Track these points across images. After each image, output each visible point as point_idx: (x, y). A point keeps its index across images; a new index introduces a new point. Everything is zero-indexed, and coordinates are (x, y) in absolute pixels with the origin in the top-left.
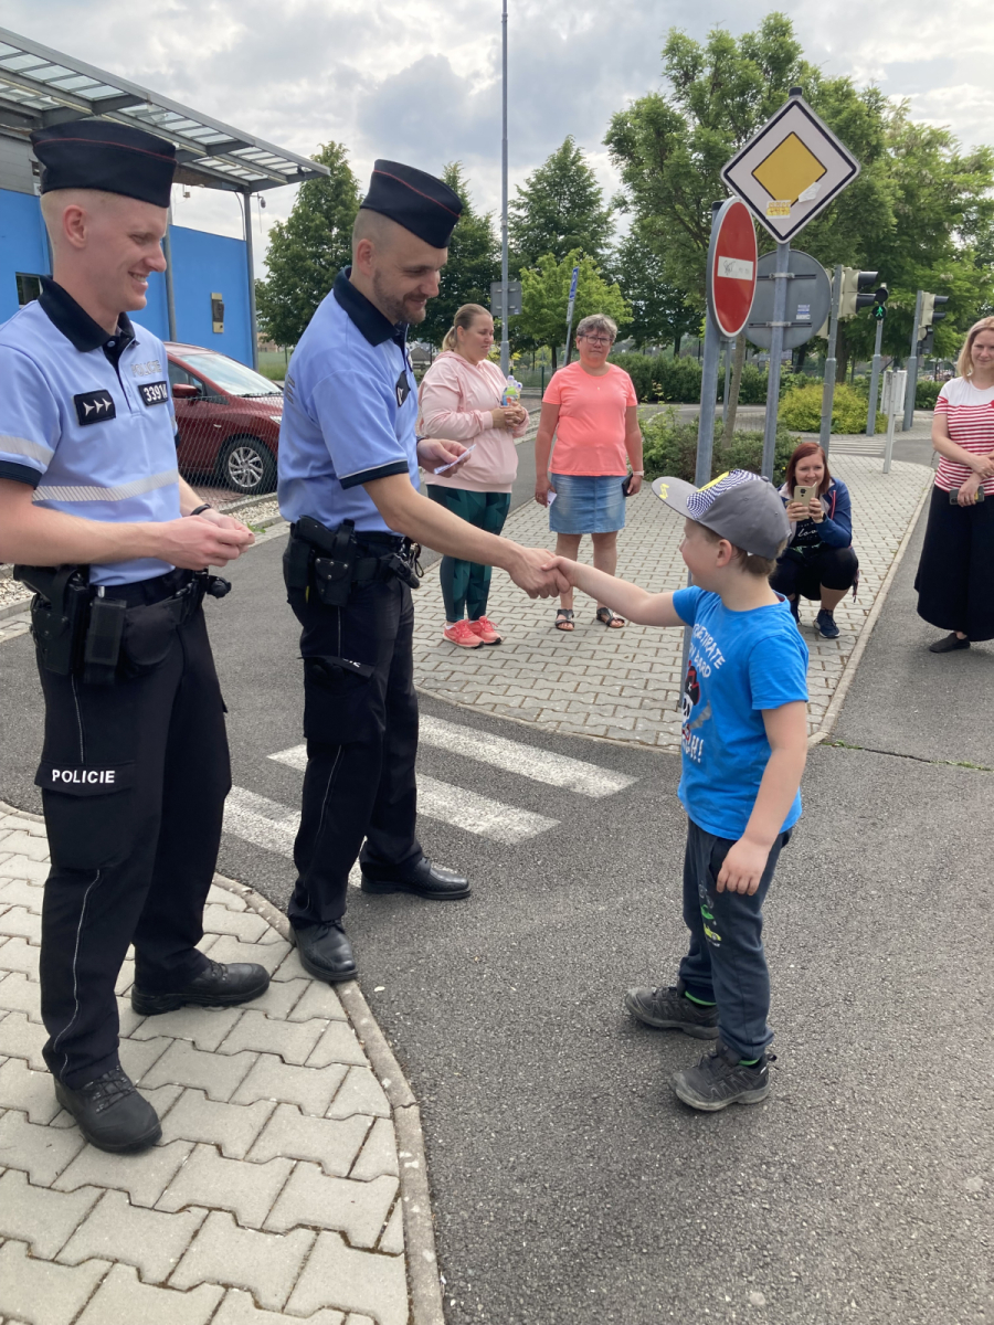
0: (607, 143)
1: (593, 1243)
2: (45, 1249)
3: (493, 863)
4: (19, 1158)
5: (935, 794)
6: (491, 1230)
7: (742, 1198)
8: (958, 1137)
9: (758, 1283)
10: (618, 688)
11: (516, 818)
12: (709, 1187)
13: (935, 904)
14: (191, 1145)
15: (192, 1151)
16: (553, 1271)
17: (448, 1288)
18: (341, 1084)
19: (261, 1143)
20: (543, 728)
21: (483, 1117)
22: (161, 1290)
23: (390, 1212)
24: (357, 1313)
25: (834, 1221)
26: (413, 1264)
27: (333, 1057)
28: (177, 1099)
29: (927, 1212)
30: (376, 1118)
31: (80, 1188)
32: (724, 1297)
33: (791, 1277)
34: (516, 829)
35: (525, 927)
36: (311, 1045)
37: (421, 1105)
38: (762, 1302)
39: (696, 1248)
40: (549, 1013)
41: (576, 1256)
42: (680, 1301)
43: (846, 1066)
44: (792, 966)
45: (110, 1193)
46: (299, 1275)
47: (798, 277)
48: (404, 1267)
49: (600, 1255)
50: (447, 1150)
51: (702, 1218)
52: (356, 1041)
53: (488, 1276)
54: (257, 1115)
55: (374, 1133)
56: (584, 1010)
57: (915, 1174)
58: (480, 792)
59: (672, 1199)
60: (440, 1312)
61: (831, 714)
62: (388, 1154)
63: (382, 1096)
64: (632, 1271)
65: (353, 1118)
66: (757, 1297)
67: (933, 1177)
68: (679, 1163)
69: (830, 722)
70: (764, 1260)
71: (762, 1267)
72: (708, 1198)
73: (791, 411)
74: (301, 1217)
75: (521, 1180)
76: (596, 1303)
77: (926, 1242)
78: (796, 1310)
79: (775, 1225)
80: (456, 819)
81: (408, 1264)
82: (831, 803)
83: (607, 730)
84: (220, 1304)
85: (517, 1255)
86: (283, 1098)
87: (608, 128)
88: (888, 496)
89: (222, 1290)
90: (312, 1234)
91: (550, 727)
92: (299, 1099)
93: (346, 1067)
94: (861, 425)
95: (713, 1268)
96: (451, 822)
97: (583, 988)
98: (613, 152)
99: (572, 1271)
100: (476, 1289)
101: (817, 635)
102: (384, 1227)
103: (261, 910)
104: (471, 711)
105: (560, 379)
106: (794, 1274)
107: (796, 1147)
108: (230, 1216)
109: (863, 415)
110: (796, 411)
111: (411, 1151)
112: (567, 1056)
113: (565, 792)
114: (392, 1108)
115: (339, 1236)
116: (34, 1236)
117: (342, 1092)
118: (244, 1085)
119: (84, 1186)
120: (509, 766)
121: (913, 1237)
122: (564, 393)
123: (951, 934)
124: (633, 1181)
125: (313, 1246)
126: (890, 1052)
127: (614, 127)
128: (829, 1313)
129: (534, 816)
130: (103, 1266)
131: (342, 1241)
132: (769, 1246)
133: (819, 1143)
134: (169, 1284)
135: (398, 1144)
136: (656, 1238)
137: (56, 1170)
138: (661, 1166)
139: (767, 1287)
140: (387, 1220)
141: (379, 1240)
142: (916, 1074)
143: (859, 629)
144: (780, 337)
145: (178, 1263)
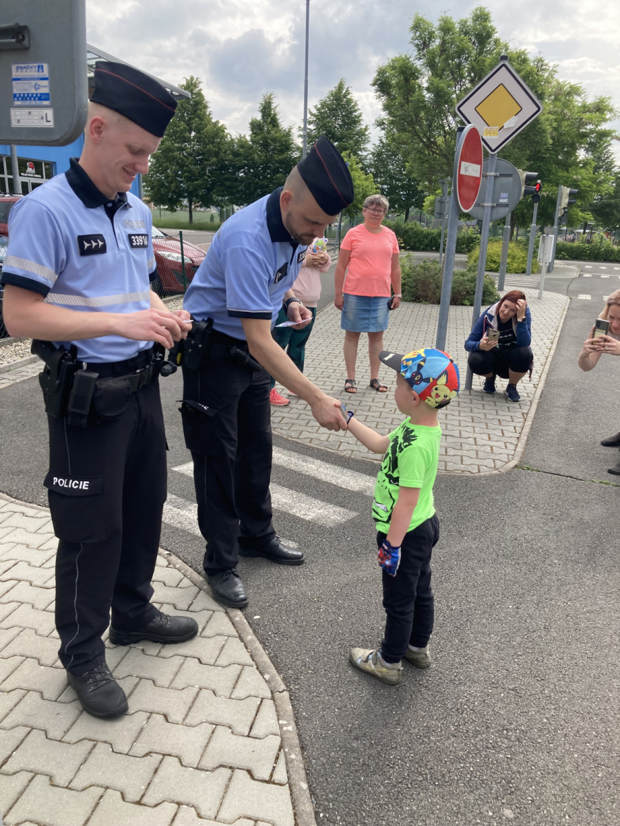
0: (374, 85)
1: (405, 778)
2: (61, 780)
3: (320, 539)
4: (40, 722)
5: (588, 501)
6: (341, 769)
7: (494, 751)
9: (508, 804)
11: (331, 511)
12: (473, 744)
13: (594, 569)
14: (148, 714)
15: (149, 718)
16: (381, 796)
17: (317, 806)
18: (239, 677)
19: (191, 714)
20: (342, 454)
21: (329, 699)
22: (138, 806)
23: (277, 758)
24: (262, 821)
25: (551, 766)
26: (294, 790)
27: (232, 660)
28: (136, 685)
29: (606, 761)
30: (262, 699)
31: (80, 741)
32: (488, 812)
33: (528, 800)
34: (332, 517)
35: (344, 579)
36: (217, 652)
37: (290, 691)
38: (512, 816)
39: (468, 782)
40: (364, 634)
41: (395, 786)
42: (461, 815)
43: (549, 669)
44: (510, 606)
45: (100, 745)
46: (224, 797)
47: (501, 175)
48: (289, 792)
49: (409, 786)
50: (309, 719)
51: (470, 763)
52: (245, 650)
53: (342, 798)
54: (188, 696)
55: (262, 708)
57: (597, 737)
58: (306, 493)
59: (451, 751)
60: (314, 821)
61: (520, 449)
62: (272, 721)
63: (265, 685)
64: (430, 796)
65: (248, 699)
66: (508, 813)
67: (608, 738)
68: (453, 729)
69: (520, 454)
70: (510, 790)
71: (509, 794)
72: (473, 751)
74: (222, 760)
75: (356, 739)
76: (410, 816)
77: (607, 779)
78: (532, 820)
79: (515, 768)
80: (294, 511)
81: (291, 790)
82: (524, 505)
84: (175, 815)
85: (359, 785)
86: (203, 685)
87: (375, 75)
88: (542, 313)
89: (176, 806)
90: (230, 771)
91: (347, 454)
92: (213, 687)
93: (240, 667)
94: (522, 268)
95: (480, 795)
96: (291, 512)
98: (377, 91)
99: (393, 796)
100: (335, 807)
101: (506, 399)
102: (274, 767)
103: (177, 566)
104: (297, 443)
105: (352, 235)
106: (529, 798)
107: (523, 720)
108: (177, 759)
109: (523, 262)
111: (286, 720)
113: (361, 495)
114: (272, 693)
115: (246, 773)
116: (54, 772)
117: (239, 682)
118: (177, 677)
119: (83, 739)
120: (323, 477)
121: (599, 775)
122: (354, 244)
123: (605, 588)
124: (426, 740)
125: (230, 779)
126: (575, 661)
127: (379, 75)
128: (553, 823)
129: (342, 510)
130: (100, 791)
131: (248, 776)
132: (512, 781)
133: (537, 717)
134: (143, 802)
135: (278, 716)
136: (443, 776)
137: (64, 729)
138: (442, 730)
139: (514, 807)
140: (276, 763)
141: (271, 775)
142: (592, 675)
143: (532, 396)
144: (489, 213)
145: (147, 789)
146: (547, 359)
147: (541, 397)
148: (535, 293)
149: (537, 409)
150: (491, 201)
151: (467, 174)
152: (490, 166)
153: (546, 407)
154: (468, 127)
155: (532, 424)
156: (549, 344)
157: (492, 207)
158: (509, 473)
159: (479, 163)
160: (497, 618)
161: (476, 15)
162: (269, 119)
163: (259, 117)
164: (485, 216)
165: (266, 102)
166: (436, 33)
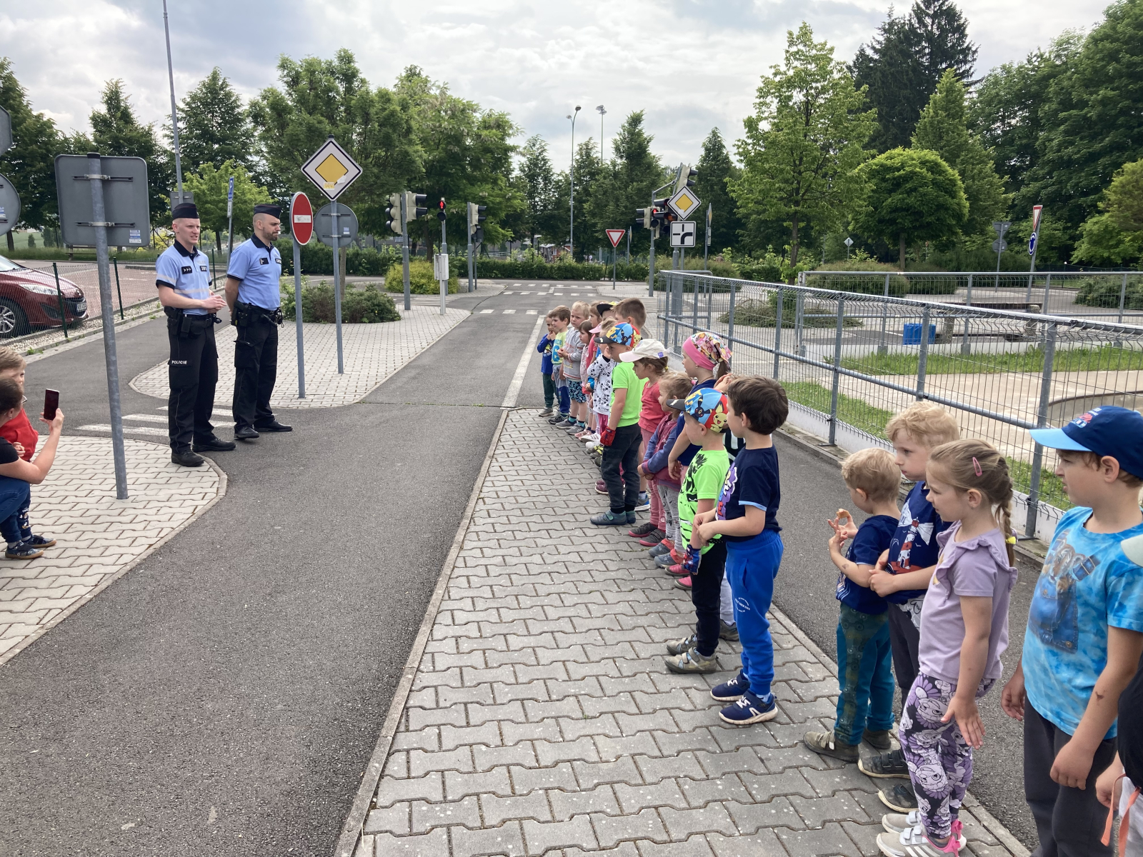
47: (342, 215)
61: (364, 396)
69: (362, 398)
82: (352, 414)
144: (337, 242)
148: (438, 310)
150: (337, 234)
157: (339, 238)
158: (349, 405)
159: (309, 213)
161: (340, 56)
162: (119, 114)
163: (103, 110)
165: (112, 92)
166: (303, 73)
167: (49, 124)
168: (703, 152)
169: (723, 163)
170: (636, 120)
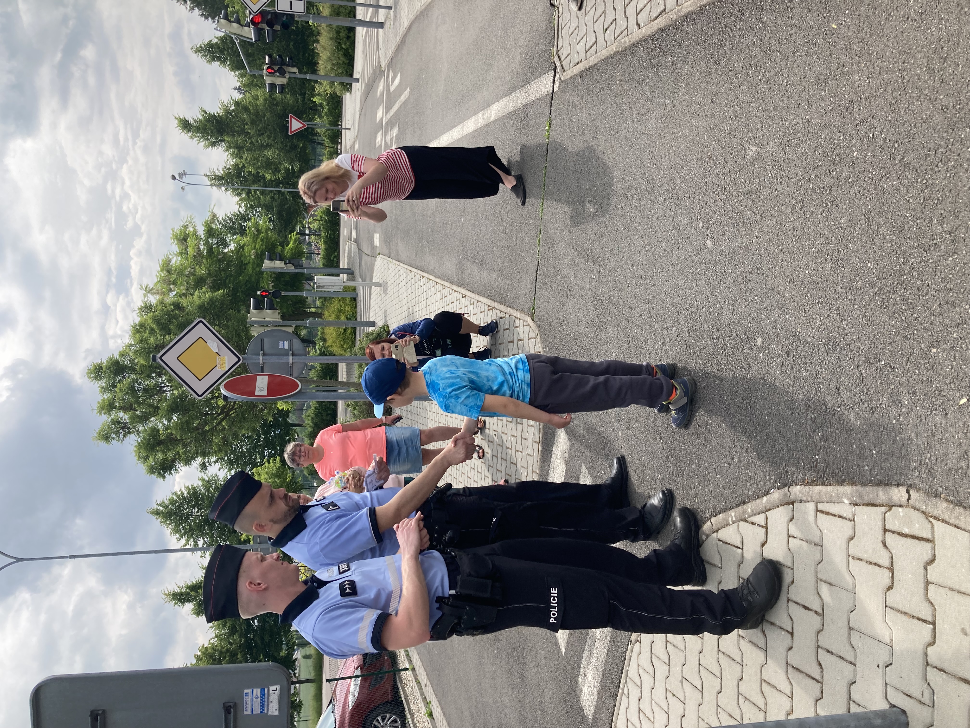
0: (164, 477)
1: (751, 420)
5: (554, 258)
6: (752, 471)
7: (727, 350)
8: (693, 251)
9: (754, 341)
10: (512, 438)
12: (725, 366)
13: (603, 259)
16: (762, 438)
17: (774, 488)
22: (794, 635)
23: (752, 523)
24: (788, 532)
25: (730, 307)
26: (768, 507)
29: (722, 265)
30: (718, 540)
32: (760, 356)
33: (750, 326)
37: (711, 517)
38: (760, 338)
39: (747, 371)
40: (667, 455)
43: (673, 303)
44: (635, 331)
45: (764, 677)
47: (262, 349)
48: (770, 511)
49: (754, 416)
50: (726, 499)
51: (736, 369)
53: (768, 469)
56: (664, 438)
59: (731, 384)
60: (783, 490)
61: (518, 314)
62: (731, 530)
64: (758, 400)
65: (720, 552)
66: (759, 341)
67: (709, 262)
69: (523, 315)
71: (749, 340)
72: (728, 366)
73: (342, 346)
75: (733, 459)
79: (734, 334)
82: (561, 314)
83: (535, 442)
87: (154, 477)
88: (395, 284)
89: (790, 602)
94: (350, 301)
95: (752, 362)
97: (655, 439)
98: (171, 473)
100: (773, 474)
102: (757, 525)
107: (705, 326)
109: (344, 300)
110: (342, 343)
111: (729, 518)
112: (684, 443)
113: (568, 462)
114: (714, 532)
115: (763, 547)
119: (762, 692)
121: (731, 271)
123: (615, 252)
124: (727, 403)
126: (665, 282)
127: (154, 473)
130: (790, 669)
131: (765, 546)
132: (742, 337)
133: (703, 315)
135: (727, 525)
137: (759, 712)
139: (755, 337)
140: (755, 524)
141: (763, 526)
142: (673, 269)
143: (473, 300)
144: (298, 357)
145: (784, 630)
146: (439, 283)
147: (473, 292)
148: (375, 290)
149: (484, 296)
150: (286, 357)
151: (266, 388)
152: (254, 361)
153: (481, 288)
154: (223, 391)
155: (497, 302)
156: (423, 281)
157: (293, 355)
158: (539, 326)
159: (254, 379)
160: (644, 343)
161: (96, 378)
162: (193, 593)
163: (189, 607)
164: (302, 361)
165: (174, 599)
166: (112, 417)
167: (204, 651)
168: (216, 64)
169: (226, 43)
170: (185, 125)
